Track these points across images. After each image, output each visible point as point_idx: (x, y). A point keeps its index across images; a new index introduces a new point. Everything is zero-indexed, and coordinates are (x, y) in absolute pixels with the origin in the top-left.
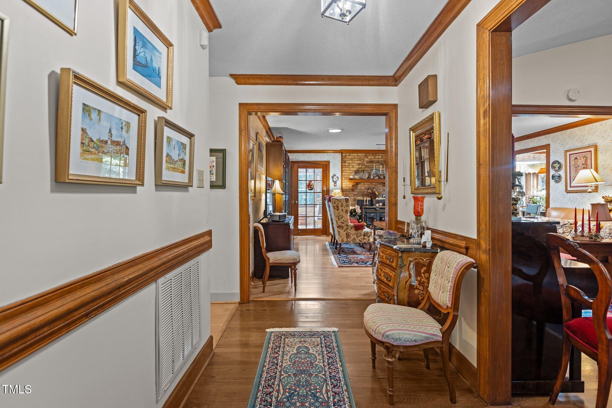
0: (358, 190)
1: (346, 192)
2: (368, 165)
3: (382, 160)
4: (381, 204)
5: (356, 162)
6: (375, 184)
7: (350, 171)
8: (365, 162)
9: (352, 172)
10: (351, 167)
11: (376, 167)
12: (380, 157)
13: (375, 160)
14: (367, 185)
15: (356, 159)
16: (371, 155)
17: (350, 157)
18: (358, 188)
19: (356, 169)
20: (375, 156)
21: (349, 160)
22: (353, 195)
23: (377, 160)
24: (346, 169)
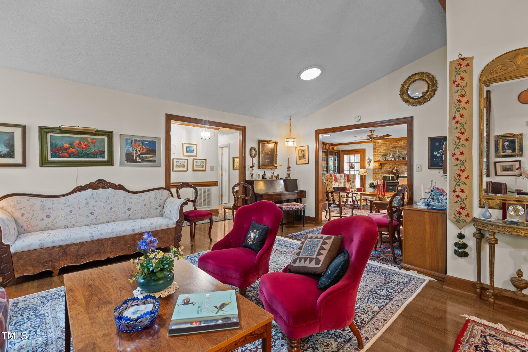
0: (384, 169)
1: (375, 170)
2: (392, 149)
3: (404, 145)
5: (383, 148)
6: (398, 164)
7: (379, 155)
8: (390, 148)
9: (380, 155)
10: (379, 152)
11: (399, 151)
12: (403, 143)
13: (398, 145)
14: (392, 165)
15: (383, 146)
16: (395, 142)
17: (379, 145)
18: (385, 167)
19: (383, 153)
20: (398, 142)
21: (378, 147)
22: (380, 173)
23: (400, 145)
24: (377, 154)
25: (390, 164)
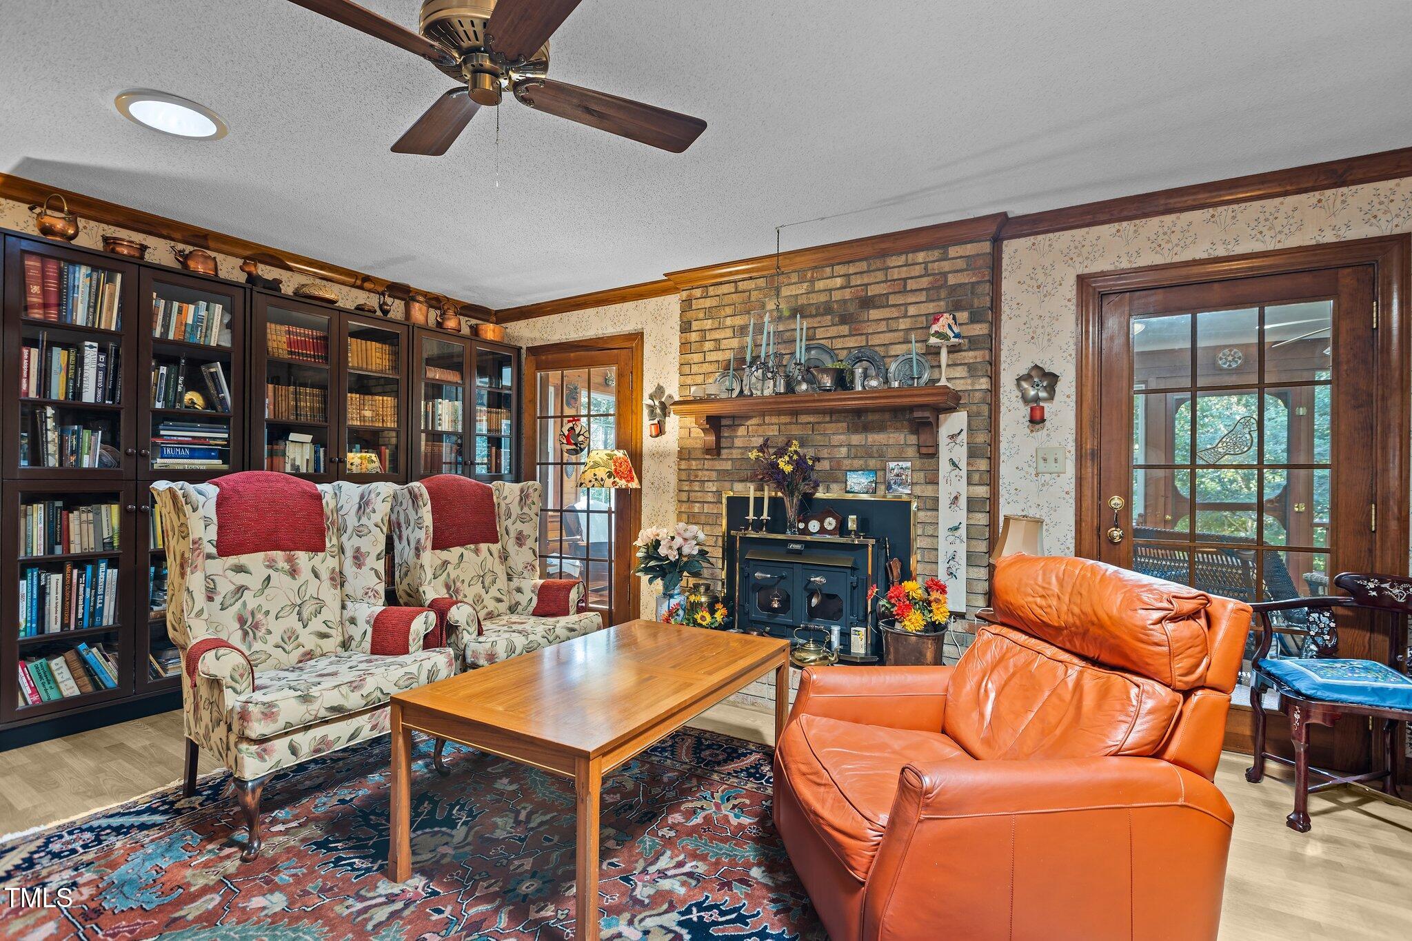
0: (736, 454)
1: (688, 459)
2: (781, 328)
3: (847, 294)
4: (830, 523)
5: (729, 321)
6: (811, 419)
7: (706, 368)
8: (767, 319)
9: (712, 368)
10: (708, 345)
11: (820, 333)
12: (839, 282)
13: (814, 299)
14: (773, 428)
15: (729, 311)
17: (708, 303)
18: (738, 442)
19: (728, 355)
20: (812, 281)
21: (701, 315)
23: (823, 298)
24: (697, 357)
25: (767, 419)
